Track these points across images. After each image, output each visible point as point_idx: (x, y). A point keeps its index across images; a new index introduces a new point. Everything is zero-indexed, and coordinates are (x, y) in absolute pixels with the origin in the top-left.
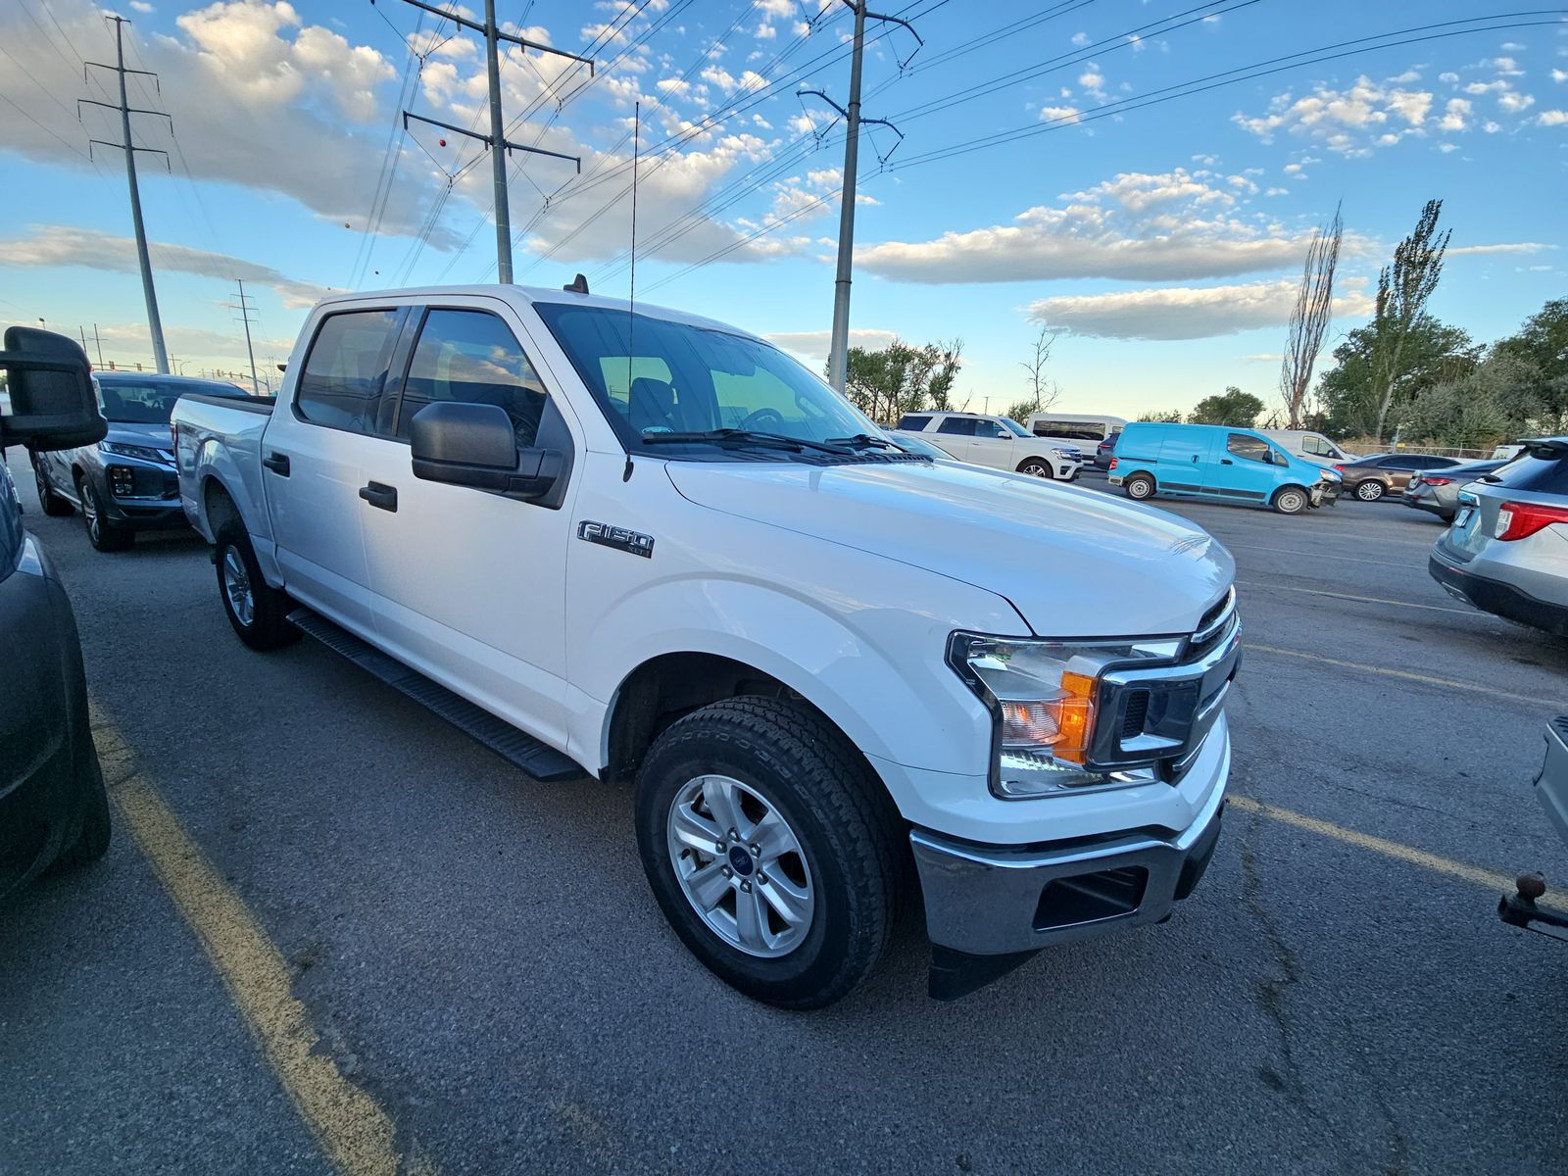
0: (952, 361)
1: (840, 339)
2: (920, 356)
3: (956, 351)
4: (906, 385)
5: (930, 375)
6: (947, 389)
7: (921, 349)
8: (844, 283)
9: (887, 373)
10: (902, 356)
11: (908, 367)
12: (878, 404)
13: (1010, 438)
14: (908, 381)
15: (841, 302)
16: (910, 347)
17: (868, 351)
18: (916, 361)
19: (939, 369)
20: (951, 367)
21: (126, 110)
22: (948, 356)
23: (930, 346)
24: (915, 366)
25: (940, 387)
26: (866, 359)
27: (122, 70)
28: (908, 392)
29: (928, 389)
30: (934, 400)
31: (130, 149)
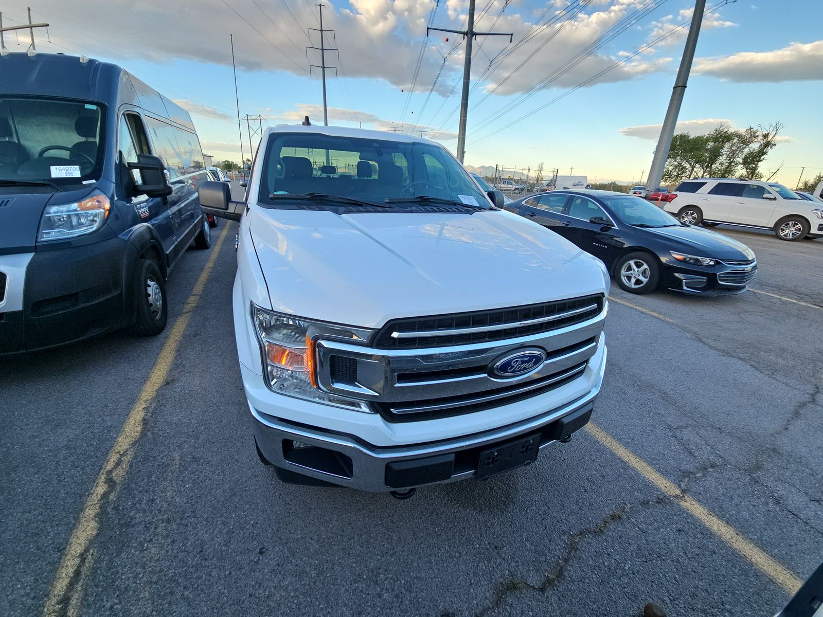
0: (769, 139)
1: (668, 128)
2: (740, 136)
3: (774, 132)
4: (722, 159)
5: (746, 151)
6: (760, 161)
7: (742, 131)
8: (680, 88)
9: (707, 151)
10: (722, 138)
11: (727, 145)
12: (694, 173)
13: (775, 199)
14: (725, 156)
15: (675, 102)
16: (731, 130)
17: (693, 135)
18: (735, 140)
19: (755, 146)
20: (768, 144)
21: (323, 50)
22: (766, 136)
23: (751, 129)
24: (733, 145)
25: (752, 161)
26: (689, 141)
27: (322, 31)
28: (721, 164)
29: (741, 161)
30: (745, 170)
31: (324, 67)
